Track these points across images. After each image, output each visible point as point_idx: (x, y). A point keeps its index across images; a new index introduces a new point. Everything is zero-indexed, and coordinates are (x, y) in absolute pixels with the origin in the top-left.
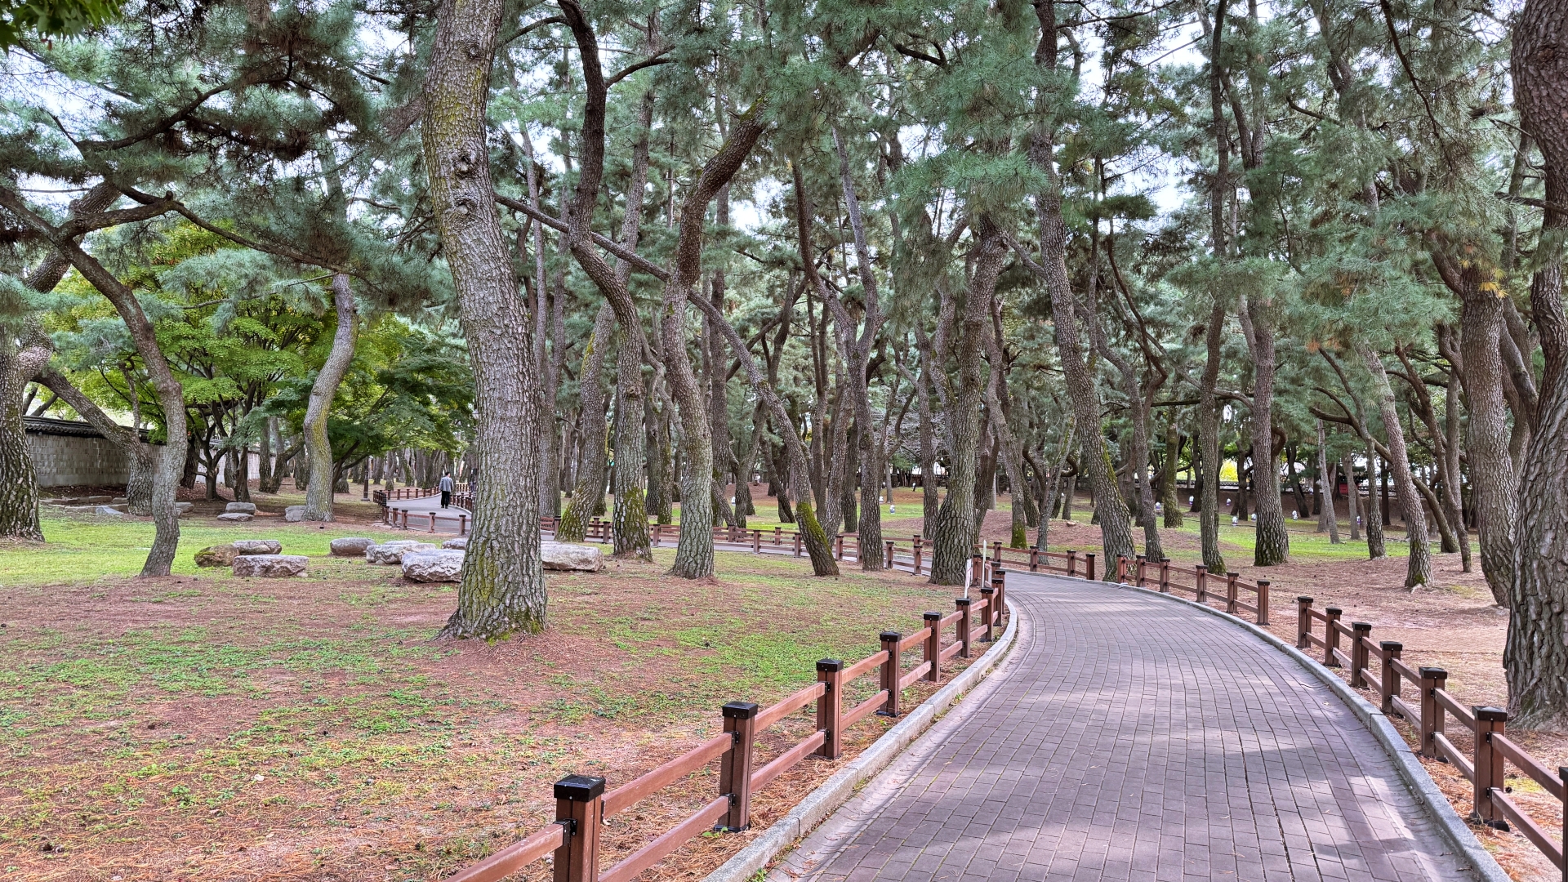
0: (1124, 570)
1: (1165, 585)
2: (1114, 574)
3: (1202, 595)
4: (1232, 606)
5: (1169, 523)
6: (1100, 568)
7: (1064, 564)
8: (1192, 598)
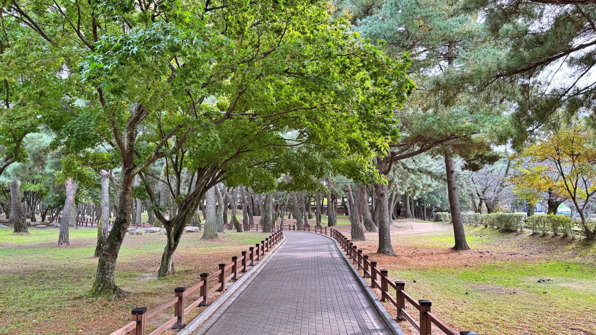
0: (301, 228)
1: (309, 230)
2: (299, 229)
3: (316, 231)
4: (321, 232)
5: (309, 218)
6: (296, 227)
7: (288, 227)
8: (314, 232)
